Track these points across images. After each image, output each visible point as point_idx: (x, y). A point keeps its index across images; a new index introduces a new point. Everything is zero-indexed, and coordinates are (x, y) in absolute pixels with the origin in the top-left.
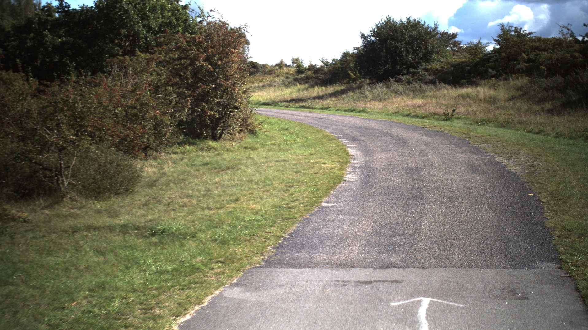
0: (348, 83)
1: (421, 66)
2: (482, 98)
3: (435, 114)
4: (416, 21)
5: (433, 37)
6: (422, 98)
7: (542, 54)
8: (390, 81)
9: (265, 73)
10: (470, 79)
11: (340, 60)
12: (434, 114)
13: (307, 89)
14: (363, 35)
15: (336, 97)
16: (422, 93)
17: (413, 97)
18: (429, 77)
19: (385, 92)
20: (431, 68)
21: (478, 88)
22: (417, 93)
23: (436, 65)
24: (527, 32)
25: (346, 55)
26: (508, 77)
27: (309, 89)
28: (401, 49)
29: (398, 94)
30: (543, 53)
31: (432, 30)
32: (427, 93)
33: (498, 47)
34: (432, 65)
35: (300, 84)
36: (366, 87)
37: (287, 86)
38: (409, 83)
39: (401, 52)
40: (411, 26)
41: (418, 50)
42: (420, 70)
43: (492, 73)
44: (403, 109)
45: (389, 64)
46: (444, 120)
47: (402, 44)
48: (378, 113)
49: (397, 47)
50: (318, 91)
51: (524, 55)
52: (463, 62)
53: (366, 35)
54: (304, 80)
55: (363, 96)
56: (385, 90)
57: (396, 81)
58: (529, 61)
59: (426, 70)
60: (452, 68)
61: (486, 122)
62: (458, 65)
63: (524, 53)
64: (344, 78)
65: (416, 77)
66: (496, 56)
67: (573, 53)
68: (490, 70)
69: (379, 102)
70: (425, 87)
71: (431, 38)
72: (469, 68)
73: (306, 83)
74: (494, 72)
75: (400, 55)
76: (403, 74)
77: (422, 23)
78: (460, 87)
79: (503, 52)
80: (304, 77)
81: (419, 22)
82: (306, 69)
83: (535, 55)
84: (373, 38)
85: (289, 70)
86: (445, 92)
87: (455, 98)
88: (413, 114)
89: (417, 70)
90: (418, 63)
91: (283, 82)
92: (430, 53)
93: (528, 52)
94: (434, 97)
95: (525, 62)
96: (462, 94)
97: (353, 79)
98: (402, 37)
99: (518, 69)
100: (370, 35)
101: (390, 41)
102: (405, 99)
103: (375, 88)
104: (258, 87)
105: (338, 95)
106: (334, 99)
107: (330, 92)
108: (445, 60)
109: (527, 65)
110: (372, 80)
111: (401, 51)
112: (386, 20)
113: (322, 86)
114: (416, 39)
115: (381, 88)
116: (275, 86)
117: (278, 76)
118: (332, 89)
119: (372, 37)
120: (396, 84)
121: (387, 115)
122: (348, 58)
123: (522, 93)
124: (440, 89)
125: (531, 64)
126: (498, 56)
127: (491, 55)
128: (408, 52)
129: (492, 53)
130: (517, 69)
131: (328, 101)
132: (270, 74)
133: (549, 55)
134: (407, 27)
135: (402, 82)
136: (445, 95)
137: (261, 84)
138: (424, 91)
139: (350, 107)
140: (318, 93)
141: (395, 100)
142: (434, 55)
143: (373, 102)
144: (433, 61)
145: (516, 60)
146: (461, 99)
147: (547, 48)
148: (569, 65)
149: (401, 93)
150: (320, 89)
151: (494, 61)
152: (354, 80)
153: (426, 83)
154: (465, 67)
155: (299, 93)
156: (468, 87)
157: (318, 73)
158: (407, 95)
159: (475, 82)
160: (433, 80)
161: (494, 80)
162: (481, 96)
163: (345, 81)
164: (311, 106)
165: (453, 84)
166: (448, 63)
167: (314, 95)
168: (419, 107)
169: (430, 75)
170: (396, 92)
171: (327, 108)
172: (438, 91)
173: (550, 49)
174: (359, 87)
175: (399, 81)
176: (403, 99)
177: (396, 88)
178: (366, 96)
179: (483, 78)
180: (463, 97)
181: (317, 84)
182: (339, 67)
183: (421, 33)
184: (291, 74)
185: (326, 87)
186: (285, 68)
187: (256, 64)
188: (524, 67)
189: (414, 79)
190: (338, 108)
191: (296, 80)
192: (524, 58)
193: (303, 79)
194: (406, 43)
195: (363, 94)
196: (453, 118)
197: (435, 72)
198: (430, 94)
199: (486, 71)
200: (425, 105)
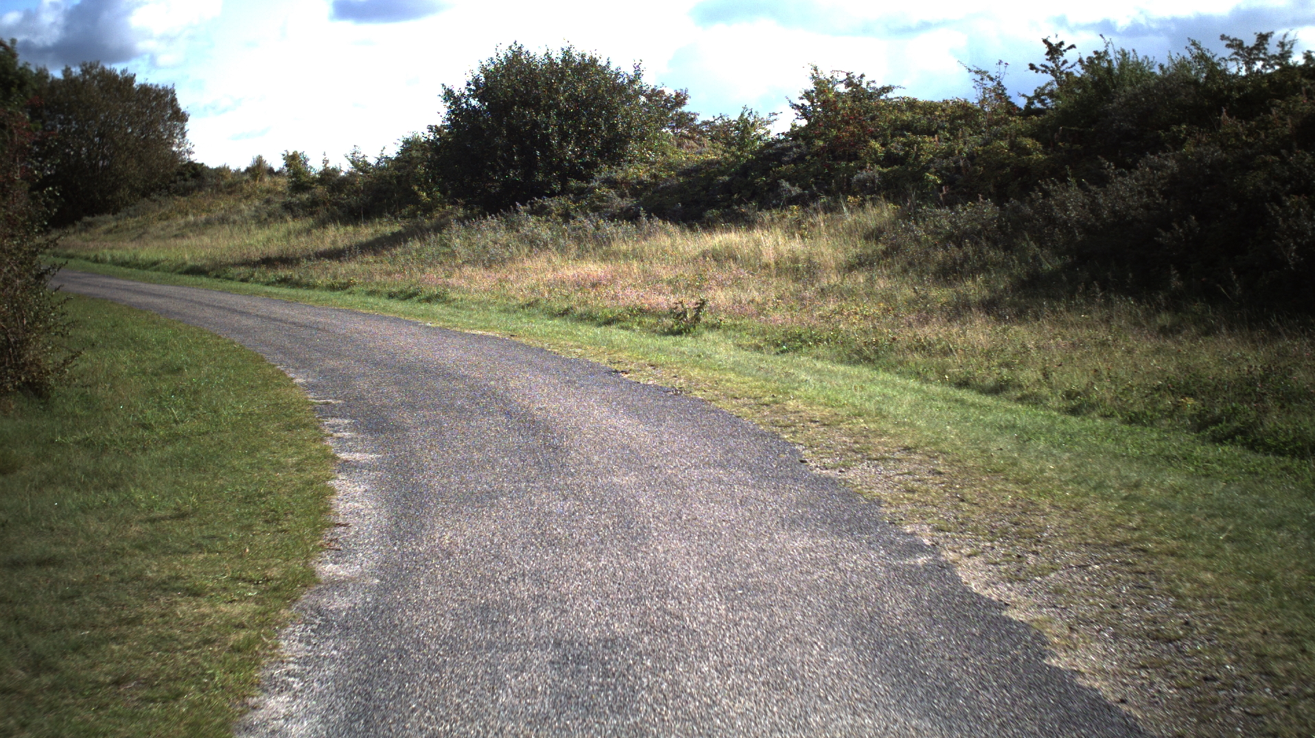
0: (413, 215)
1: (599, 172)
2: (772, 262)
3: (642, 312)
4: (587, 58)
5: (629, 98)
6: (603, 260)
7: (925, 142)
8: (517, 212)
9: (218, 189)
10: (729, 206)
11: (397, 159)
12: (641, 310)
13: (309, 232)
14: (449, 95)
15: (376, 253)
16: (600, 245)
17: (578, 256)
18: (620, 203)
19: (504, 241)
20: (624, 178)
21: (757, 234)
22: (589, 246)
23: (638, 172)
24: (879, 86)
25: (410, 145)
26: (836, 201)
27: (314, 231)
28: (547, 128)
29: (538, 246)
30: (927, 139)
31: (626, 81)
32: (614, 246)
33: (804, 123)
34: (626, 171)
35: (295, 217)
36: (455, 226)
37: (261, 223)
38: (567, 216)
39: (546, 137)
40: (575, 70)
41: (592, 132)
42: (597, 184)
43: (790, 191)
44: (550, 292)
45: (515, 168)
46: (672, 332)
47: (549, 117)
48: (479, 303)
49: (535, 125)
50: (336, 235)
51: (876, 145)
52: (710, 163)
53: (457, 93)
54: (307, 207)
55: (446, 250)
56: (503, 236)
57: (532, 213)
58: (890, 159)
59: (611, 183)
60: (681, 179)
61: (804, 342)
62: (697, 170)
63: (875, 138)
64: (401, 206)
65: (584, 203)
66: (799, 146)
67: (1019, 139)
68: (786, 184)
69: (486, 268)
70: (609, 228)
71: (623, 103)
72: (727, 178)
73: (312, 214)
74: (796, 190)
75: (544, 143)
76: (552, 194)
77: (602, 62)
78: (704, 229)
79: (818, 137)
80: (308, 199)
81: (593, 61)
82: (314, 180)
83: (904, 144)
84: (474, 102)
85: (275, 184)
86: (665, 242)
87: (695, 259)
88: (580, 310)
89: (588, 182)
90: (591, 165)
91: (256, 211)
92: (623, 140)
93: (885, 136)
94: (635, 256)
95: (878, 162)
96: (714, 249)
97: (424, 205)
98: (550, 97)
99: (862, 183)
100: (467, 93)
101: (519, 107)
102: (557, 260)
103: (479, 230)
104: (195, 224)
105: (383, 247)
106: (370, 258)
107: (364, 240)
108: (660, 158)
109: (885, 170)
110: (472, 209)
111: (548, 134)
112: (510, 55)
113: (345, 224)
114: (585, 104)
115: (494, 229)
116: (234, 222)
117: (247, 198)
118: (371, 230)
119: (471, 99)
120: (533, 219)
121: (506, 311)
122: (414, 153)
123: (881, 247)
124: (649, 234)
125: (896, 167)
126: (804, 148)
127: (785, 144)
128: (564, 136)
129: (785, 140)
130: (859, 181)
131: (353, 265)
132: (230, 193)
133: (944, 146)
134: (563, 72)
135: (549, 213)
136: (664, 252)
137: (204, 216)
138: (609, 241)
139: (404, 286)
140: (334, 242)
141: (528, 264)
142: (632, 146)
143: (468, 270)
144: (630, 162)
145: (855, 157)
146: (714, 263)
147: (935, 126)
148: (1008, 170)
149: (546, 244)
150: (342, 230)
151: (794, 161)
152: (428, 209)
153: (612, 218)
154: (716, 176)
155: (288, 241)
156: (728, 230)
157: (341, 191)
158: (563, 251)
159: (743, 215)
160: (629, 209)
161: (795, 211)
162: (769, 256)
163: (405, 212)
164: (304, 280)
165: (684, 221)
166: (670, 167)
167: (322, 248)
168: (594, 285)
169: (622, 196)
170: (533, 242)
171: (345, 287)
172: (645, 239)
173: (943, 128)
174: (438, 229)
175: (540, 211)
176: (549, 261)
177: (532, 231)
178: (453, 251)
179: (765, 205)
180: (720, 257)
181: (333, 219)
182: (391, 177)
183: (600, 87)
184: (278, 193)
185: (356, 224)
186: (267, 179)
187: (199, 169)
188: (877, 176)
189: (581, 207)
190: (374, 287)
191: (288, 207)
192: (876, 152)
193: (303, 206)
194: (559, 115)
195: (445, 245)
196: (699, 328)
197: (636, 189)
198: (624, 247)
199: (774, 186)
200: (613, 281)
